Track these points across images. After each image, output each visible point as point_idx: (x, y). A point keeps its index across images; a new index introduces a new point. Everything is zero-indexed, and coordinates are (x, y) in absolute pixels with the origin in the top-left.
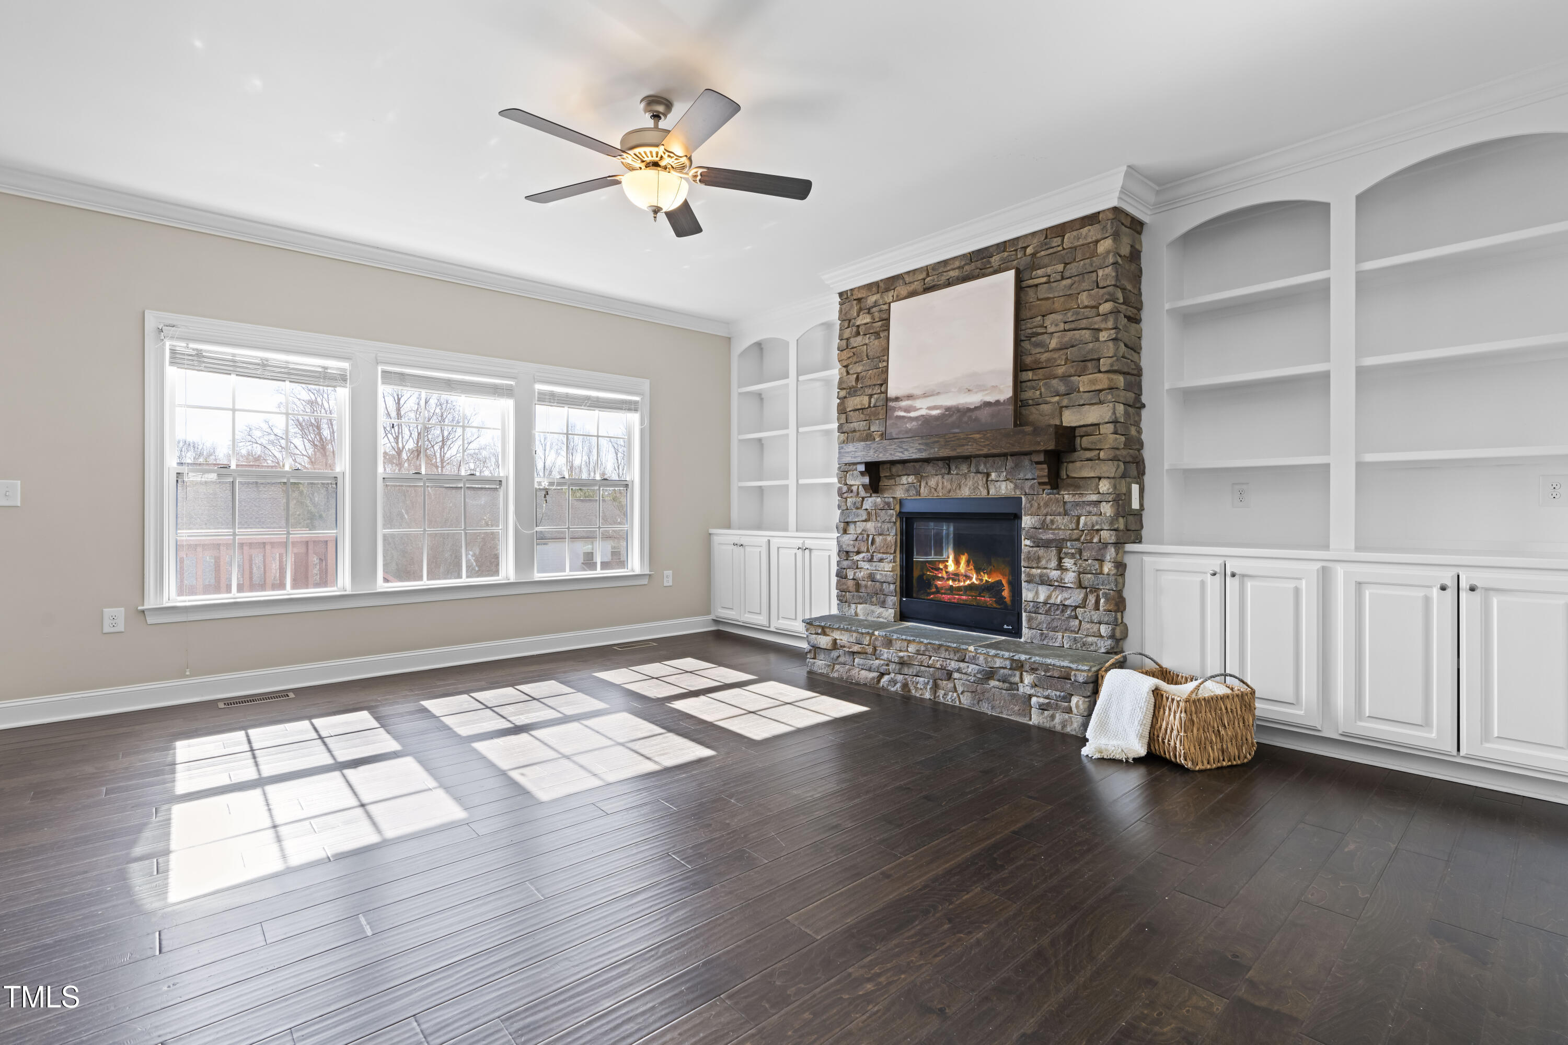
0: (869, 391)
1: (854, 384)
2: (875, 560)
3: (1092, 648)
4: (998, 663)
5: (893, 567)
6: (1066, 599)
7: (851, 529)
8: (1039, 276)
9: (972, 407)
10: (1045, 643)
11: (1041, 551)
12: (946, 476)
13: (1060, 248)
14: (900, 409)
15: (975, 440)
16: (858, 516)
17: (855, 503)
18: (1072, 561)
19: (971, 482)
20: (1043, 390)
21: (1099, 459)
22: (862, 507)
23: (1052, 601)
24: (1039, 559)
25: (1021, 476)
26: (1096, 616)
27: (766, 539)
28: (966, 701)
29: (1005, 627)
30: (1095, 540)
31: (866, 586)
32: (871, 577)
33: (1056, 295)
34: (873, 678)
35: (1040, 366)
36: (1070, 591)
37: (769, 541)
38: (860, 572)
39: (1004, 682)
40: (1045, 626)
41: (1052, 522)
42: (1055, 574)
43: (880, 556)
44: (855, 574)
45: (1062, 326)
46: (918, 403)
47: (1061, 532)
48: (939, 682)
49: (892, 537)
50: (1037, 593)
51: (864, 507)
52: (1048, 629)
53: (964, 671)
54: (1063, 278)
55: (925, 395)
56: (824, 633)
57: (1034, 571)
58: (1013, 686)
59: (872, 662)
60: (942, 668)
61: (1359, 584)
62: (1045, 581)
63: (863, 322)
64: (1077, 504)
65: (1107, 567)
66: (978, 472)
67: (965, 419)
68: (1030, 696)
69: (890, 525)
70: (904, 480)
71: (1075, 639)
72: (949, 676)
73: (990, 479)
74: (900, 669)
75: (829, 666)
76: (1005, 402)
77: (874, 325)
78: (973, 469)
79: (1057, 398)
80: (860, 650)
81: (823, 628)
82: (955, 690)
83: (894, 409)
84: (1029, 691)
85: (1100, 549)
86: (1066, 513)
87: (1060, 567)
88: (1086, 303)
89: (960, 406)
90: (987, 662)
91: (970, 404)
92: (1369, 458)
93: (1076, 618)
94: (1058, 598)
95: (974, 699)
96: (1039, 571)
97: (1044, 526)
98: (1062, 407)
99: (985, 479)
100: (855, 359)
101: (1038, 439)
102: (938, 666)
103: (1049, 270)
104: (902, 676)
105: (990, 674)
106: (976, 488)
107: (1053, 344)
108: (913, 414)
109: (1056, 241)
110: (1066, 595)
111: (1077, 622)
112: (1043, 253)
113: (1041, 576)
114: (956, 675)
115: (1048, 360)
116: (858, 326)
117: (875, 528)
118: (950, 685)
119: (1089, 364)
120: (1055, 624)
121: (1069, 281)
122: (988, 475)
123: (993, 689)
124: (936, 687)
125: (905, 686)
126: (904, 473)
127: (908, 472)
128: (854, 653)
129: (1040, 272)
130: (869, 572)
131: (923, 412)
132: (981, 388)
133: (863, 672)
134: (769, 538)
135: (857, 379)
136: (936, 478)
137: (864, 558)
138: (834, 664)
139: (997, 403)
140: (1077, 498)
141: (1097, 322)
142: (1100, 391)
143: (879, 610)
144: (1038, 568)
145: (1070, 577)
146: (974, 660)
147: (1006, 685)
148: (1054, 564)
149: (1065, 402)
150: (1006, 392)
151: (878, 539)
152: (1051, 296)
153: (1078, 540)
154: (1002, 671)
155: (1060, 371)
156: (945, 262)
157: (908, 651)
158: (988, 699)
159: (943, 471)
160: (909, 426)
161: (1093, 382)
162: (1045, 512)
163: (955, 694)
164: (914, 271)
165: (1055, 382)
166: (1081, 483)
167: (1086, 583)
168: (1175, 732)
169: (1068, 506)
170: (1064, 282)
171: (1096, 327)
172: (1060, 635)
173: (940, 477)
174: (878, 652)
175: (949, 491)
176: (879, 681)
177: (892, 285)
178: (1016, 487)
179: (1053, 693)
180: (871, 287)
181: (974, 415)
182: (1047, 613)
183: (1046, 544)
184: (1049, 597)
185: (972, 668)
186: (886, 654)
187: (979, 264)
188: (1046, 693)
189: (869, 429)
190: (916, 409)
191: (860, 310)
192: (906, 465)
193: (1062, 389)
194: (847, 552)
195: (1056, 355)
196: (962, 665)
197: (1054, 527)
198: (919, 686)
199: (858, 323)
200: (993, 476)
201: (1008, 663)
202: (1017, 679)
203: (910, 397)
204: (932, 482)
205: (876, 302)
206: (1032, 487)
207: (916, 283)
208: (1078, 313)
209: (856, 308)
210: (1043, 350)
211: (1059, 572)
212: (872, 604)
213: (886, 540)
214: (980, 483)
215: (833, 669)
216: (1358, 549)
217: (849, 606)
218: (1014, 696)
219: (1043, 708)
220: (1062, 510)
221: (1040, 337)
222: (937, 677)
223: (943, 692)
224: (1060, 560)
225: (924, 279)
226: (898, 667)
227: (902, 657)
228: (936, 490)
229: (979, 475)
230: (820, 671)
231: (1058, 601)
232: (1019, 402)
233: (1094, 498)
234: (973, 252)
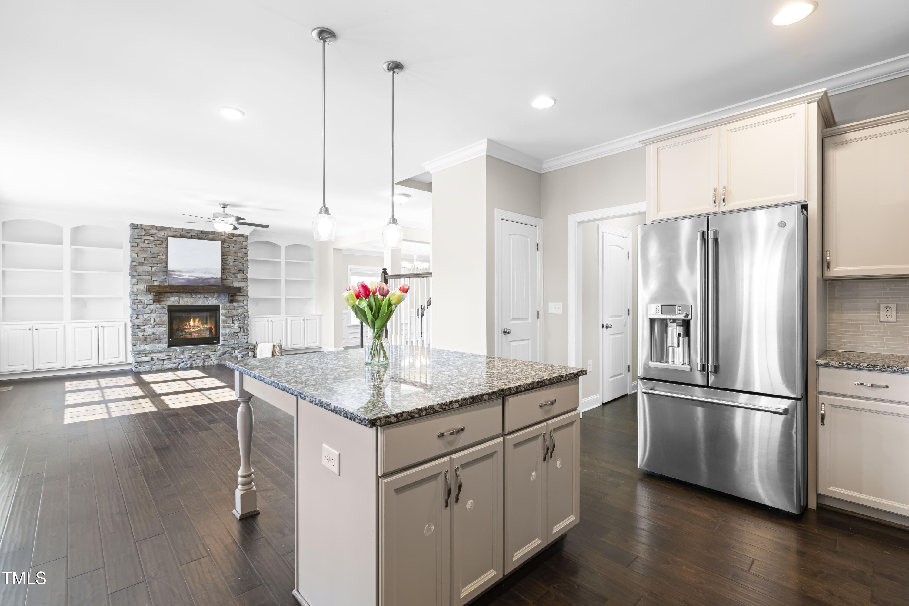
0: (152, 265)
1: (143, 261)
2: (156, 327)
3: (243, 342)
4: (227, 349)
5: (166, 329)
6: (235, 331)
7: (141, 316)
8: (227, 245)
9: (207, 278)
10: (229, 343)
11: (227, 319)
12: (191, 298)
13: (232, 239)
14: (175, 275)
15: (215, 289)
16: (145, 311)
17: (143, 307)
18: (237, 321)
19: (202, 300)
20: (227, 276)
21: (244, 295)
22: (147, 308)
23: (230, 332)
24: (227, 321)
25: (221, 299)
26: (244, 334)
27: (63, 324)
28: (216, 362)
29: (214, 342)
30: (243, 315)
31: (150, 338)
32: (154, 334)
33: (231, 251)
34: (176, 366)
35: (227, 269)
36: (236, 329)
37: (65, 325)
38: (147, 332)
39: (229, 354)
40: (229, 339)
41: (231, 311)
42: (232, 325)
43: (158, 326)
44: (143, 333)
45: (233, 260)
46: (184, 274)
47: (234, 314)
48: (205, 360)
49: (165, 318)
50: (226, 331)
51: (148, 308)
52: (230, 340)
53: (216, 354)
54: (234, 248)
55: (187, 272)
56: (146, 356)
57: (225, 325)
58: (231, 354)
59: (174, 361)
60: (207, 355)
61: (292, 320)
62: (229, 327)
63: (148, 239)
64: (238, 307)
65: (246, 322)
66: (204, 297)
67: (205, 281)
68: (237, 356)
69: (164, 314)
70: (172, 299)
71: (238, 341)
72: (209, 357)
73: (209, 299)
74: (189, 360)
75: (151, 367)
76: (219, 278)
77: (155, 241)
78: (202, 296)
79: (231, 279)
80: (168, 358)
81: (145, 354)
82: (212, 360)
83: (173, 274)
84: (237, 354)
85: (244, 317)
86: (234, 309)
87: (233, 323)
88: (240, 256)
89: (202, 277)
90: (224, 350)
91: (206, 277)
92: (288, 297)
93: (238, 335)
94: (232, 331)
95: (219, 361)
96: (227, 325)
97: (229, 312)
98: (233, 281)
99: (207, 299)
100: (143, 252)
101: (236, 290)
102: (206, 355)
103: (230, 245)
104: (190, 362)
105: (225, 353)
106: (204, 302)
107: (231, 264)
108: (181, 277)
109: (232, 237)
110: (235, 330)
111: (238, 336)
112: (227, 239)
113: (228, 326)
114: (212, 356)
115: (229, 268)
116: (144, 240)
117: (156, 316)
118: (210, 359)
119: (241, 272)
120: (232, 338)
121: (235, 249)
122: (208, 298)
123: (225, 357)
124: (204, 361)
125: (191, 364)
126: (171, 296)
127: (173, 296)
128: (163, 360)
129: (227, 244)
130: (152, 332)
131: (187, 277)
132: (210, 273)
133: (169, 365)
134: (65, 324)
135: (144, 260)
136: (187, 298)
137: (149, 327)
138: (152, 366)
139: (216, 278)
140: (238, 305)
141: (244, 262)
142: (244, 279)
143: (158, 345)
144: (226, 324)
145: (236, 325)
146: (219, 350)
147: (230, 355)
148: (231, 322)
149: (234, 280)
150: (219, 275)
151: (157, 320)
152: (230, 251)
153: (238, 316)
154: (229, 351)
155: (233, 272)
156: (191, 230)
157: (192, 353)
158: (224, 360)
159: (190, 296)
160: (180, 281)
161: (242, 276)
162: (229, 309)
163: (212, 362)
164: (176, 229)
165: (231, 274)
166: (239, 301)
167: (241, 326)
168: (278, 352)
169: (235, 307)
170: (234, 249)
171: (243, 263)
172: (233, 341)
173: (189, 298)
174: (177, 356)
175: (193, 303)
176: (178, 366)
177: (165, 229)
178: (219, 302)
179: (244, 353)
180: (152, 227)
181: (208, 281)
182: (229, 336)
183: (229, 317)
184: (230, 331)
185: (218, 353)
186: (182, 356)
187: (204, 235)
188: (242, 353)
189: (152, 279)
190: (183, 276)
191: (145, 233)
192: (173, 293)
193: (233, 276)
194: (138, 326)
195: (231, 267)
196: (215, 352)
197: (232, 312)
198: (197, 363)
199: (146, 238)
200: (210, 298)
201: (231, 349)
202: (234, 352)
203: (179, 271)
204: (185, 300)
205: (156, 233)
206: (225, 302)
207: (176, 232)
208: (238, 258)
209: (144, 233)
210: (227, 265)
211: (233, 324)
212: (153, 343)
213: (162, 320)
214: (206, 300)
215: (152, 368)
216: (286, 314)
217: (140, 346)
218: (233, 357)
219: (242, 357)
220: (234, 308)
221: (226, 262)
222: (205, 358)
223: (207, 362)
224: (233, 321)
225: (180, 232)
226: (188, 359)
227: (191, 355)
228: (187, 302)
229: (205, 298)
230: (145, 370)
231: (233, 332)
232: (222, 278)
233: (243, 305)
234: (203, 231)
